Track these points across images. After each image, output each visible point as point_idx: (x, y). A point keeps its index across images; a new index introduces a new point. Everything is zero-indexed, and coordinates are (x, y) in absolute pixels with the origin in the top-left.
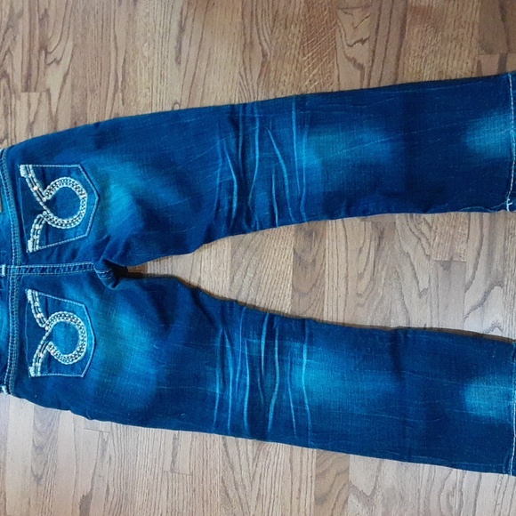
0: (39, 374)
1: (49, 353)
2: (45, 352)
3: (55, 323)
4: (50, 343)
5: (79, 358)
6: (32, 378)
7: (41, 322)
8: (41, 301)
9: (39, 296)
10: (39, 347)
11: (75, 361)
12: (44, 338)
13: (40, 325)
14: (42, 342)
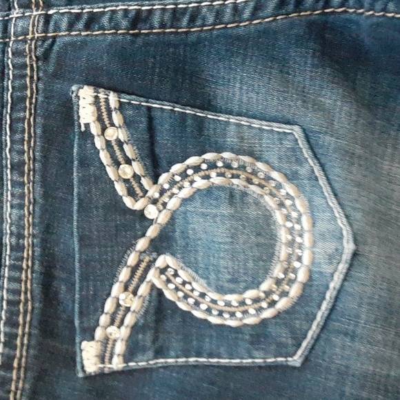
0: (117, 364)
1: (160, 293)
2: (144, 290)
3: (186, 192)
4: (162, 260)
5: (282, 304)
6: (89, 378)
7: (131, 193)
8: (128, 124)
9: (122, 107)
10: (124, 274)
11: (267, 314)
12: (142, 244)
13: (128, 202)
14: (132, 259)
